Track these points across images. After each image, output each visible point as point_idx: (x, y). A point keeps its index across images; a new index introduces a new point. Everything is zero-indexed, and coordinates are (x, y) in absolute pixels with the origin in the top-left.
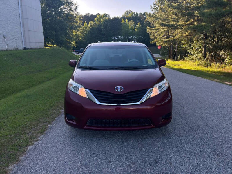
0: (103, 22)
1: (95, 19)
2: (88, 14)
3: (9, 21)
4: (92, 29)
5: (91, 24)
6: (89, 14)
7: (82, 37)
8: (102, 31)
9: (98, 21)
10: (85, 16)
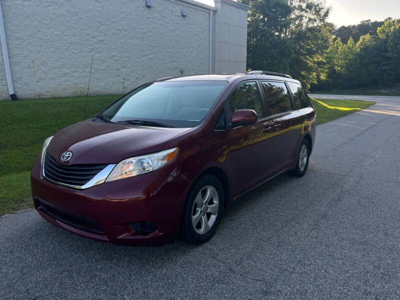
0: (393, 33)
1: (379, 29)
2: (367, 21)
3: (192, 48)
4: (365, 49)
5: (364, 39)
6: (369, 20)
7: (342, 67)
8: (387, 51)
9: (384, 31)
10: (359, 25)
